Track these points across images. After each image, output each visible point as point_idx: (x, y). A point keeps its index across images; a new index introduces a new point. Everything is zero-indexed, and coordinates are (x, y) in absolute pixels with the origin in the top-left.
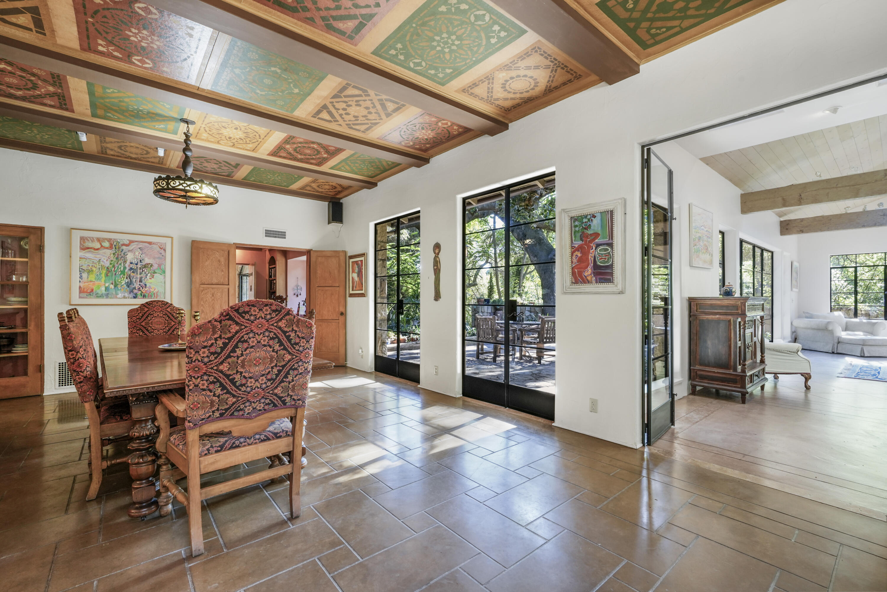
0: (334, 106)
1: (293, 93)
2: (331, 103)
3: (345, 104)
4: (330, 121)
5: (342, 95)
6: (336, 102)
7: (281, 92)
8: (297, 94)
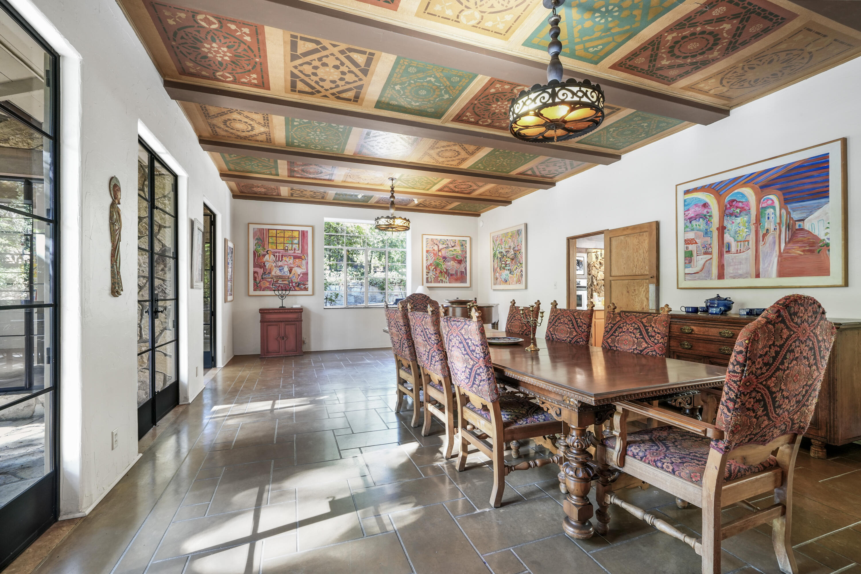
0: (356, 76)
1: (400, 84)
2: (360, 80)
3: (347, 80)
4: (350, 50)
5: (355, 90)
6: (356, 81)
7: (412, 83)
8: (396, 84)
